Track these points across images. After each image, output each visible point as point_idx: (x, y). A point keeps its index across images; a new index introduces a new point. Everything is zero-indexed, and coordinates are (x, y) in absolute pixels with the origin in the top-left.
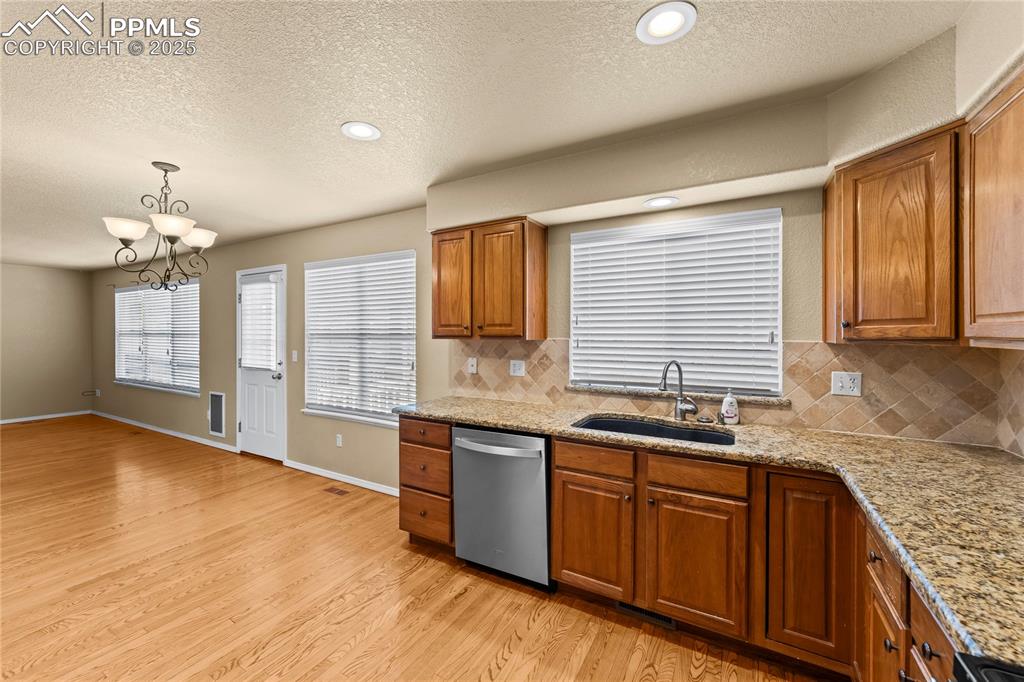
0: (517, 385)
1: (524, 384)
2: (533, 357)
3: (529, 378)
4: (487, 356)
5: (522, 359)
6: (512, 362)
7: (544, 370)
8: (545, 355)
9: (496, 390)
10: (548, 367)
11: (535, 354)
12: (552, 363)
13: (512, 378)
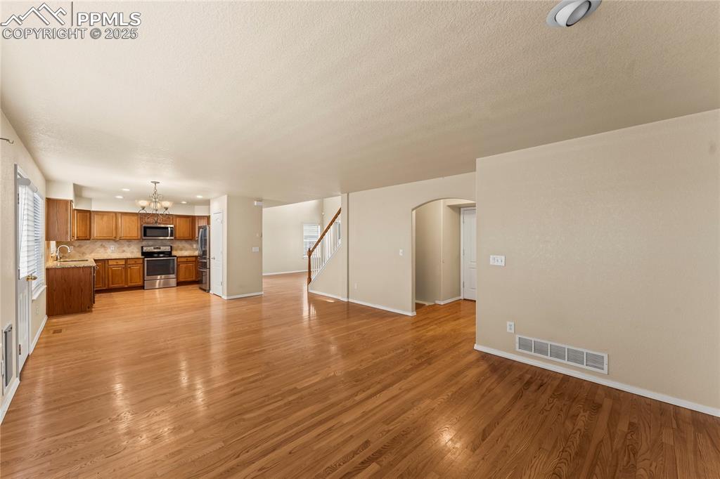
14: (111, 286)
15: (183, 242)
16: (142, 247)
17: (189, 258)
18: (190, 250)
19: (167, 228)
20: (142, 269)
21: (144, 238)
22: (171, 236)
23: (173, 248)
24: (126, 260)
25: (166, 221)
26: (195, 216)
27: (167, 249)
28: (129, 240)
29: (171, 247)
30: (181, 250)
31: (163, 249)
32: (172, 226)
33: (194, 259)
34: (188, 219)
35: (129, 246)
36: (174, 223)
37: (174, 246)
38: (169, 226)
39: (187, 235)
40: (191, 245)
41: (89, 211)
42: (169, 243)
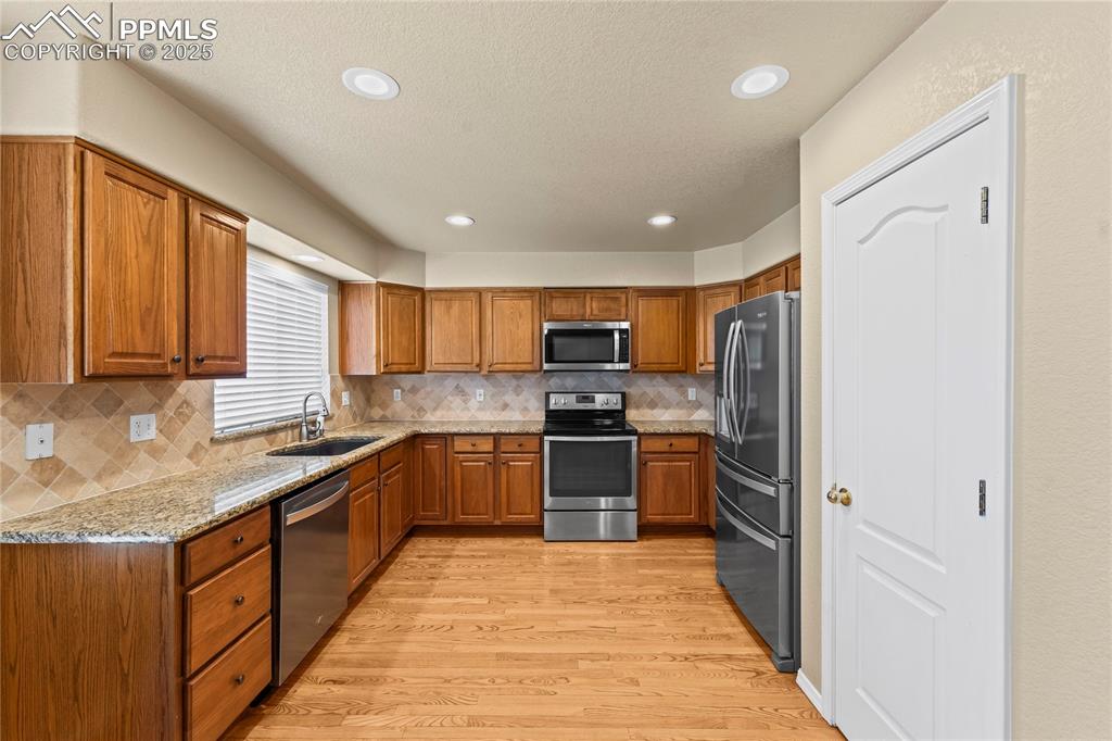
0: (143, 456)
1: (154, 451)
2: (167, 405)
3: (162, 440)
4: (76, 415)
5: (150, 411)
6: (133, 419)
7: (184, 423)
8: (185, 402)
9: (98, 478)
10: (189, 417)
11: (170, 401)
12: (193, 412)
13: (132, 446)
14: (461, 518)
15: (659, 379)
16: (547, 395)
17: (675, 441)
18: (679, 405)
19: (610, 333)
20: (537, 469)
21: (546, 366)
22: (623, 360)
23: (631, 401)
24: (497, 437)
25: (608, 310)
26: (694, 289)
27: (614, 402)
28: (517, 374)
29: (624, 395)
30: (653, 405)
31: (601, 401)
32: (625, 325)
33: (692, 444)
34: (673, 302)
35: (517, 391)
36: (632, 313)
37: (632, 391)
38: (616, 325)
39: (669, 356)
40: (682, 389)
41: (421, 291)
42: (616, 383)
